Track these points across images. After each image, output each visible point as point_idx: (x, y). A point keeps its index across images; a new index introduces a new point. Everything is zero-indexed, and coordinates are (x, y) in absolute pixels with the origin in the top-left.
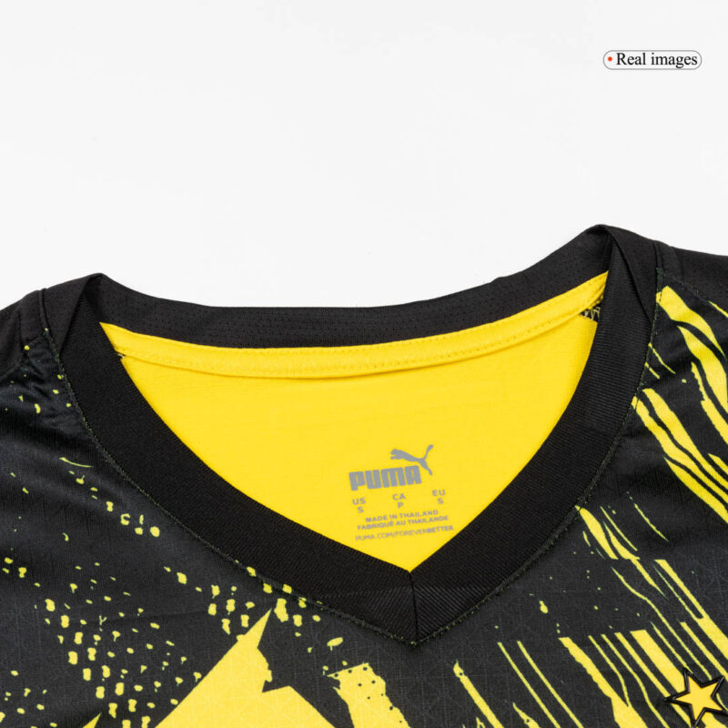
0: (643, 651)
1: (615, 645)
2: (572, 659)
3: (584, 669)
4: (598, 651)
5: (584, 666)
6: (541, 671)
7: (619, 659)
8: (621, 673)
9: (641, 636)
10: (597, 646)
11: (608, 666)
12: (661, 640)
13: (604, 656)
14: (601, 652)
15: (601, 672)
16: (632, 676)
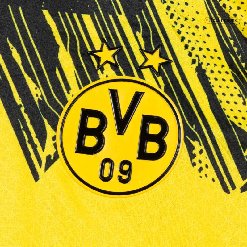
0: (85, 25)
1: (71, 19)
2: (46, 21)
3: (50, 28)
4: (61, 20)
5: (51, 27)
6: (27, 24)
7: (71, 27)
8: (69, 34)
9: (87, 18)
10: (61, 18)
11: (64, 29)
12: (96, 22)
13: (63, 23)
14: (63, 21)
15: (59, 31)
16: (75, 37)
